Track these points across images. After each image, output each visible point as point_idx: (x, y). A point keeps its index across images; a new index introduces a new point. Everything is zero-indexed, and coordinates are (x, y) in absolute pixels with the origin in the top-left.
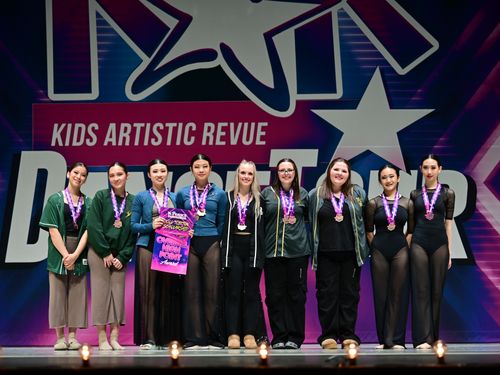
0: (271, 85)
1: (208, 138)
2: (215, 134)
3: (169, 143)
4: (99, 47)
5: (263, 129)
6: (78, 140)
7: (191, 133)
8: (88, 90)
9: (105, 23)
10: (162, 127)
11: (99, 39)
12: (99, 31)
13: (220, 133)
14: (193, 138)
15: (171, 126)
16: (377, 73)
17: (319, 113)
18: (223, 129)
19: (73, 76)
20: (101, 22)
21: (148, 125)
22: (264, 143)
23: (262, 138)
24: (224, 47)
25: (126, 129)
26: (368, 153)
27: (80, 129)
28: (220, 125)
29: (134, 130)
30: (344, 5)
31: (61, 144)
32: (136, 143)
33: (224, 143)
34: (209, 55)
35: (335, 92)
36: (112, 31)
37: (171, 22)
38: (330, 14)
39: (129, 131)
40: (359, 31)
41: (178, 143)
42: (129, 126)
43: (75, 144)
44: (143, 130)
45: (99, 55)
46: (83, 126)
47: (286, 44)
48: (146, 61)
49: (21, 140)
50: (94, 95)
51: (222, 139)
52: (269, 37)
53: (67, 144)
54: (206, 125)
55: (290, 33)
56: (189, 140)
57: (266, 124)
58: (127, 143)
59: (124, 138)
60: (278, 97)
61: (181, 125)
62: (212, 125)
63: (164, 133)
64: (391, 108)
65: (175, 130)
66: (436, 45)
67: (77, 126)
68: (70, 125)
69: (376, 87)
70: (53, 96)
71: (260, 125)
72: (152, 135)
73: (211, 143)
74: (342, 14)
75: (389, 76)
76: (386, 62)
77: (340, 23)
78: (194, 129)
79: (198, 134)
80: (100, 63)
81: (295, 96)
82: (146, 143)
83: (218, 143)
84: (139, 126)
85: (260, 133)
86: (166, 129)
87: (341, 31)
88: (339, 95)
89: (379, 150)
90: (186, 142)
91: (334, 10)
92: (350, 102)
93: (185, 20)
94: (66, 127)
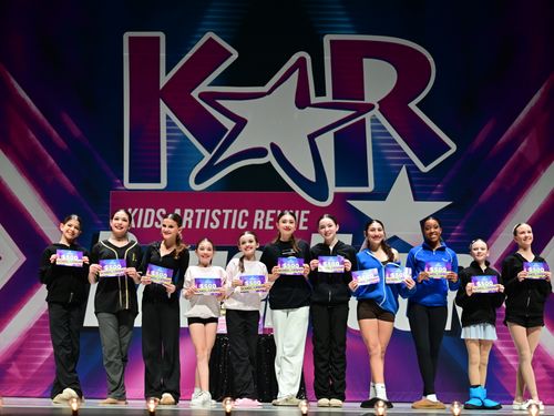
0: (313, 179)
1: (258, 223)
2: (264, 220)
3: (225, 227)
4: (168, 144)
5: (306, 216)
6: (148, 223)
7: (244, 219)
8: (158, 180)
9: (174, 124)
10: (219, 213)
11: (168, 138)
12: (168, 131)
13: (269, 219)
14: (246, 223)
15: (227, 212)
16: (404, 170)
17: (354, 203)
18: (272, 215)
19: (146, 168)
20: (170, 123)
21: (208, 211)
22: (306, 228)
23: (305, 224)
24: (273, 146)
25: (189, 215)
26: (395, 238)
27: (150, 213)
28: (269, 212)
29: (196, 215)
30: (376, 112)
31: (133, 226)
32: (198, 226)
33: (272, 228)
34: (261, 152)
35: (367, 185)
36: (180, 131)
37: (229, 125)
38: (364, 119)
39: (192, 216)
40: (389, 134)
41: (233, 227)
42: (191, 212)
43: (145, 226)
44: (204, 215)
45: (168, 151)
46: (153, 211)
47: (326, 145)
48: (208, 156)
49: (99, 222)
50: (163, 184)
51: (271, 224)
52: (312, 138)
53: (139, 226)
54: (257, 212)
55: (330, 135)
56: (242, 224)
57: (308, 212)
58: (190, 226)
59: (187, 222)
60: (318, 188)
61: (236, 211)
62: (262, 213)
63: (221, 218)
64: (415, 199)
65: (231, 215)
66: (454, 147)
67: (148, 210)
68: (142, 210)
69: (402, 182)
70: (128, 185)
71: (303, 212)
72: (211, 220)
73: (261, 227)
74: (374, 120)
75: (413, 173)
76: (411, 161)
77: (372, 127)
78: (247, 215)
79: (250, 219)
80: (168, 157)
81: (333, 189)
82: (206, 227)
83: (267, 227)
84: (200, 211)
85: (303, 220)
86: (223, 215)
87: (373, 134)
88: (370, 188)
89: (404, 236)
90: (240, 226)
91: (367, 116)
92: (380, 195)
93: (241, 123)
94: (138, 212)
